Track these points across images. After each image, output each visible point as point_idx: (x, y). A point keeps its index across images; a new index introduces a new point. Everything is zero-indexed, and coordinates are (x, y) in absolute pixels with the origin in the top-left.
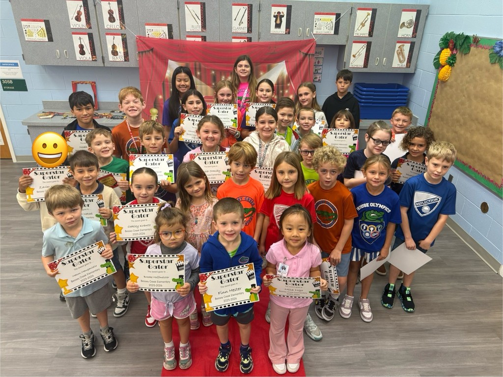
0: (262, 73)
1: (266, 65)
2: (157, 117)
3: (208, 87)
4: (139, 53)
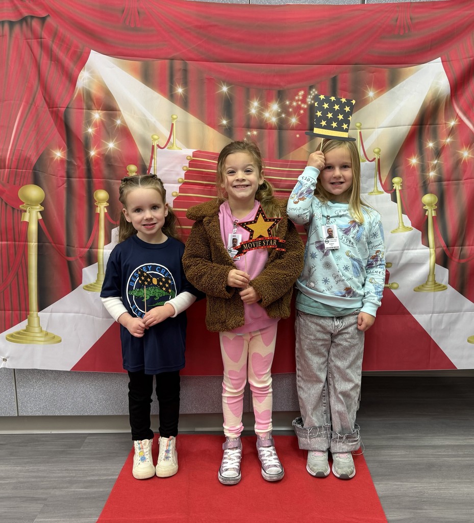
0: (371, 94)
1: (386, 71)
2: (41, 213)
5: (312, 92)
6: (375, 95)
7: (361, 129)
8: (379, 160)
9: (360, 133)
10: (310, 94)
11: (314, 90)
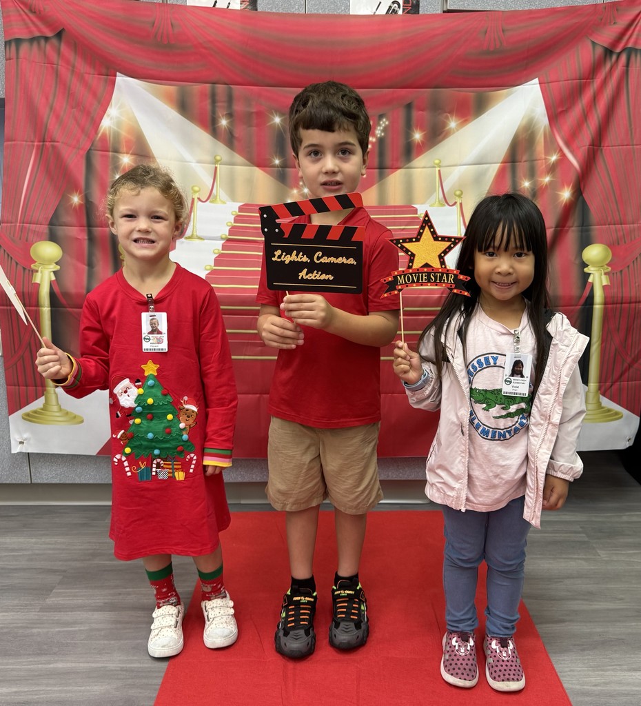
0: (453, 124)
1: (470, 93)
2: (55, 273)
3: (258, 173)
4: (8, 43)
5: (381, 123)
6: (457, 125)
7: (440, 167)
8: (461, 204)
9: (439, 171)
10: (380, 125)
11: (384, 120)
